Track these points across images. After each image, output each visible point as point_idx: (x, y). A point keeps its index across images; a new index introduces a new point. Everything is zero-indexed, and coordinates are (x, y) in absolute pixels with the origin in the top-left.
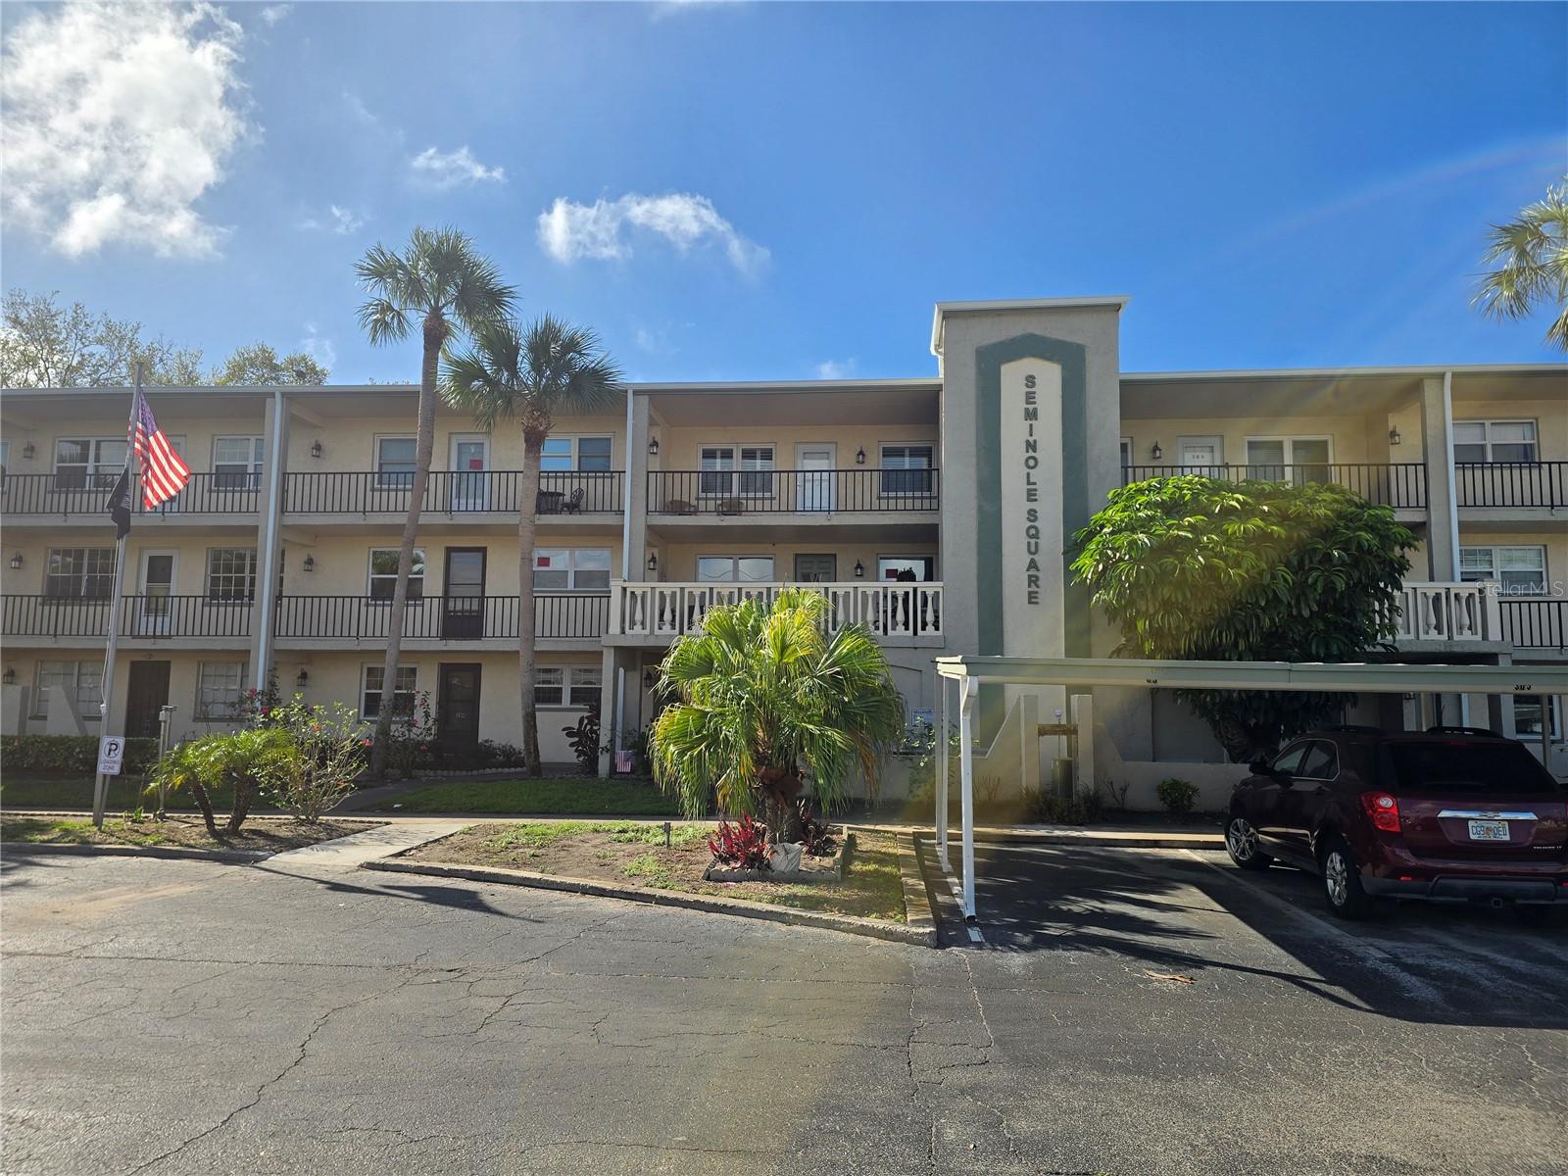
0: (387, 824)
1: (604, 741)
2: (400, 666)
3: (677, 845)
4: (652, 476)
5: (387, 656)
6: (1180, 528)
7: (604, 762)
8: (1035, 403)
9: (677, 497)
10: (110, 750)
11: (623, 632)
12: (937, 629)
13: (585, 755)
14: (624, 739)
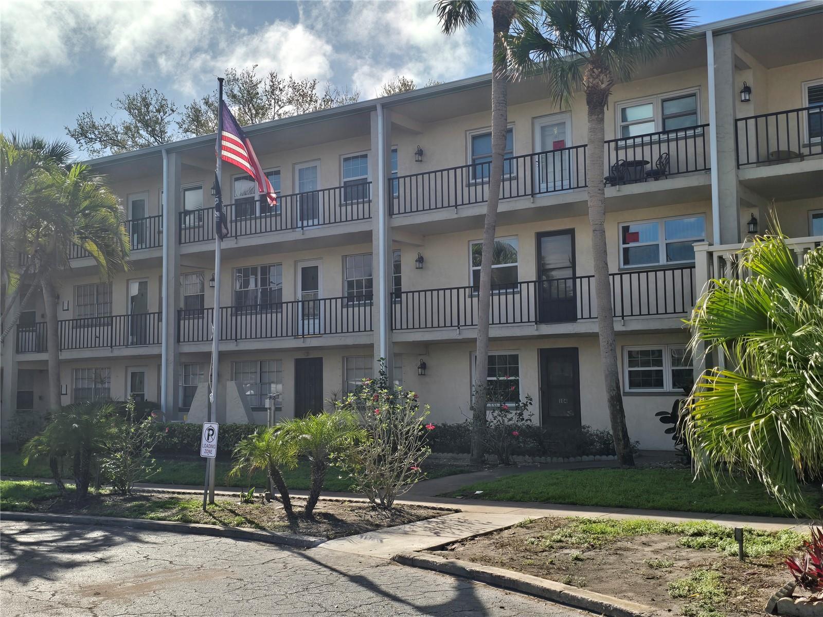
0: (457, 511)
2: (490, 354)
4: (741, 124)
10: (209, 435)
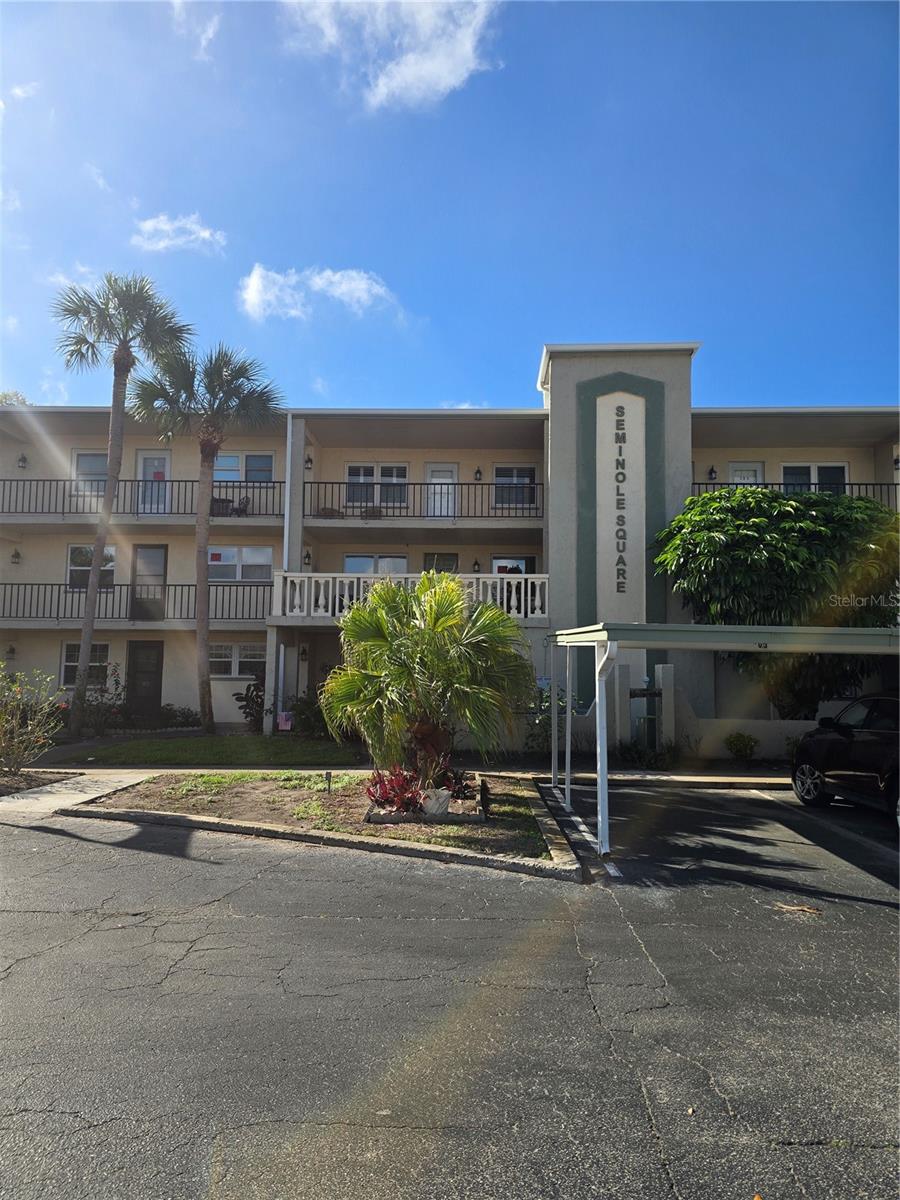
0: (81, 774)
1: (268, 705)
2: (94, 643)
3: (337, 790)
4: (308, 486)
5: (83, 634)
6: (748, 528)
7: (268, 722)
8: (623, 429)
9: (329, 506)
11: (284, 614)
12: (543, 612)
13: (252, 715)
14: (284, 703)
